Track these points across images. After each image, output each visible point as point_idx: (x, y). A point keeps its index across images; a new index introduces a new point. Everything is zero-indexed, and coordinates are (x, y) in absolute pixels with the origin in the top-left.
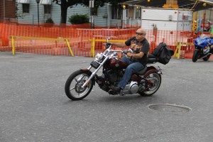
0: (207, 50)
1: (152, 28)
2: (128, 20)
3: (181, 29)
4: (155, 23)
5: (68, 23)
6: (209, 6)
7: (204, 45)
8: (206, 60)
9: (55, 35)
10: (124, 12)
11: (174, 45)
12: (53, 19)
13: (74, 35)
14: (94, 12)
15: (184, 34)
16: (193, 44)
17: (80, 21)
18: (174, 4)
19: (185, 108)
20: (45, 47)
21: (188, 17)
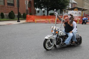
0: (86, 21)
5: (49, 15)
7: (85, 20)
8: (85, 24)
9: (46, 18)
10: (63, 12)
11: (77, 20)
12: (45, 14)
13: (50, 18)
15: (79, 17)
16: (82, 20)
17: (52, 14)
20: (43, 21)
21: (80, 13)
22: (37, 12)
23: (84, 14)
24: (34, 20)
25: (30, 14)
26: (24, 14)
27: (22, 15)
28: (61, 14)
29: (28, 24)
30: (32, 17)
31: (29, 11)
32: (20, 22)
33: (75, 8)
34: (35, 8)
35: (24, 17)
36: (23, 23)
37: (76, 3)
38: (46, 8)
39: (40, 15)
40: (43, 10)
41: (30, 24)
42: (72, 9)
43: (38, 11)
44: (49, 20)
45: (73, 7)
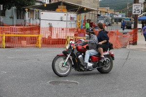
2: (29, 20)
4: (51, 22)
6: (88, 10)
10: (27, 14)
11: (65, 38)
14: (3, 13)
15: (71, 30)
18: (64, 9)
19: (75, 83)
21: (74, 18)
28: (20, 21)
42: (52, 7)
45: (52, 2)
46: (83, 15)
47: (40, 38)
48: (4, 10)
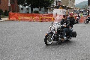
1: (56, 14)
2: (49, 12)
3: (63, 14)
5: (33, 13)
6: (70, 8)
9: (30, 16)
10: (48, 10)
12: (29, 12)
13: (35, 16)
14: (40, 10)
17: (36, 12)
20: (27, 19)
21: (65, 11)
22: (20, 9)
23: (69, 12)
24: (17, 18)
25: (13, 11)
26: (6, 11)
27: (4, 12)
28: (46, 12)
29: (10, 22)
30: (15, 14)
31: (11, 9)
32: (1, 19)
33: (60, 6)
34: (19, 5)
35: (6, 14)
36: (5, 21)
37: (61, 1)
38: (30, 6)
39: (23, 13)
40: (27, 7)
41: (13, 22)
42: (57, 7)
43: (22, 9)
44: (34, 18)
45: (57, 5)
46: (68, 10)
47: (52, 19)
48: (41, 8)
